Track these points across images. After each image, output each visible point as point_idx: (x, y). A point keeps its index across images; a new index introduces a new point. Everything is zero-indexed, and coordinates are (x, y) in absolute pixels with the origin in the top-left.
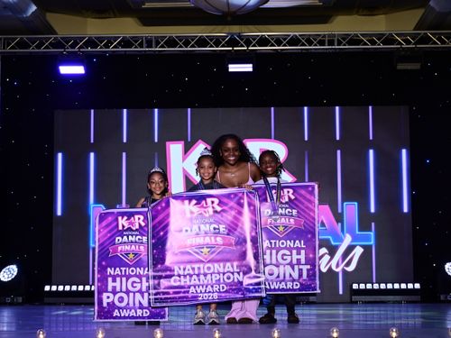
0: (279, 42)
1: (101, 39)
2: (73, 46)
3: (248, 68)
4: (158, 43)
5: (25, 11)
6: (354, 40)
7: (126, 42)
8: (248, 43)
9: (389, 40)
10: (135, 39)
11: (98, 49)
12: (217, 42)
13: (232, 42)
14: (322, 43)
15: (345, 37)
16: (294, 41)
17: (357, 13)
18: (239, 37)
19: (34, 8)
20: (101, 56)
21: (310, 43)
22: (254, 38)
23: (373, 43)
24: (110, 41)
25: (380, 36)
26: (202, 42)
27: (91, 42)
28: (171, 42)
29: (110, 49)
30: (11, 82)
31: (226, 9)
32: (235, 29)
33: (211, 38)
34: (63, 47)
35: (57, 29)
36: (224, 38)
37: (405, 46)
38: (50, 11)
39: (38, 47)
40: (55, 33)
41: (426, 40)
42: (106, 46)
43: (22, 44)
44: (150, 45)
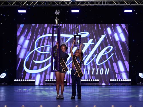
0: (87, 3)
1: (31, 2)
2: (22, 4)
3: (78, 11)
6: (111, 3)
7: (39, 3)
8: (78, 3)
9: (122, 3)
10: (42, 2)
11: (30, 5)
12: (68, 3)
14: (101, 3)
15: (108, 2)
16: (92, 3)
18: (75, 1)
20: (31, 7)
21: (97, 3)
22: (80, 2)
23: (117, 3)
24: (34, 2)
25: (119, 1)
26: (63, 3)
27: (28, 3)
29: (34, 5)
30: (3, 15)
33: (66, 2)
36: (70, 2)
37: (127, 5)
39: (11, 4)
43: (6, 3)
44: (47, 4)
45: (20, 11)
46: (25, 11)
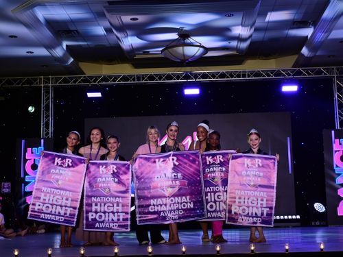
0: (213, 76)
1: (110, 77)
2: (94, 81)
3: (196, 91)
4: (143, 78)
5: (67, 62)
6: (258, 74)
7: (125, 78)
8: (196, 77)
9: (278, 74)
10: (131, 76)
11: (109, 83)
12: (178, 77)
13: (187, 77)
14: (239, 76)
15: (252, 73)
16: (223, 75)
17: (259, 58)
18: (191, 74)
19: (72, 60)
20: (111, 86)
21: (232, 76)
22: (199, 74)
23: (269, 75)
24: (116, 78)
25: (272, 72)
26: (169, 77)
27: (105, 79)
28: (151, 78)
29: (116, 82)
30: (60, 102)
31: (183, 58)
32: (188, 69)
33: (174, 75)
34: (88, 81)
35: (85, 72)
36: (182, 75)
37: (287, 77)
38: (81, 61)
39: (75, 82)
40: (85, 74)
41: (299, 73)
42: (114, 81)
43: (65, 81)
44: (139, 79)
45: (90, 95)
46: (98, 95)
